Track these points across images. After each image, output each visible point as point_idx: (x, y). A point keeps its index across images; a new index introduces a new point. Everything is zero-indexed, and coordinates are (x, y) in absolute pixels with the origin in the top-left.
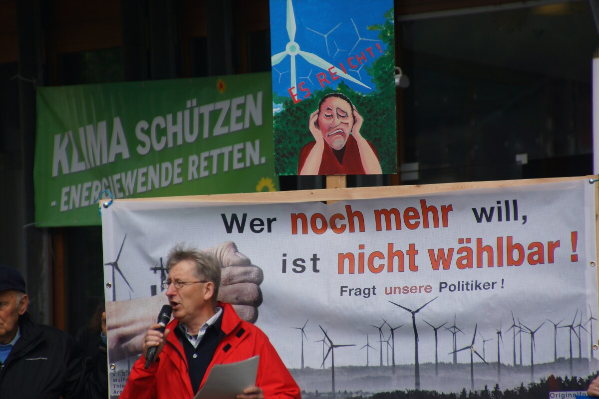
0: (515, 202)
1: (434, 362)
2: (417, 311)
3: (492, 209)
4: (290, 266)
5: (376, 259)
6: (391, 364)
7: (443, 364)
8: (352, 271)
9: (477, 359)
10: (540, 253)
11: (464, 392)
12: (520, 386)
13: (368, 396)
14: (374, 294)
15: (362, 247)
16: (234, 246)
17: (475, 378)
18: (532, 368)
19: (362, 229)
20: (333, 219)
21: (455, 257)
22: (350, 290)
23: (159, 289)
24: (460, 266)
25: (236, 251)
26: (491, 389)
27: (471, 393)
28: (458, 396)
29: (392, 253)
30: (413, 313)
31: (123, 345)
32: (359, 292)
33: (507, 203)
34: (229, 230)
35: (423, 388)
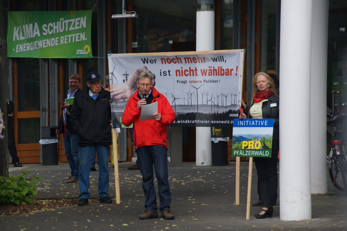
0: (222, 56)
1: (202, 104)
2: (198, 89)
3: (217, 58)
4: (162, 74)
5: (186, 72)
6: (191, 104)
7: (204, 105)
8: (180, 75)
9: (213, 104)
10: (228, 72)
11: (209, 113)
12: (223, 112)
13: (185, 113)
14: (186, 83)
15: (182, 68)
16: (146, 67)
17: (212, 109)
18: (226, 107)
19: (181, 63)
20: (173, 59)
21: (208, 72)
22: (180, 81)
23: (125, 81)
24: (209, 75)
25: (147, 69)
26: (216, 113)
27: (211, 114)
28: (208, 114)
29: (190, 70)
30: (197, 89)
31: (115, 97)
32: (182, 82)
33: (220, 56)
34: (144, 63)
35: (199, 112)
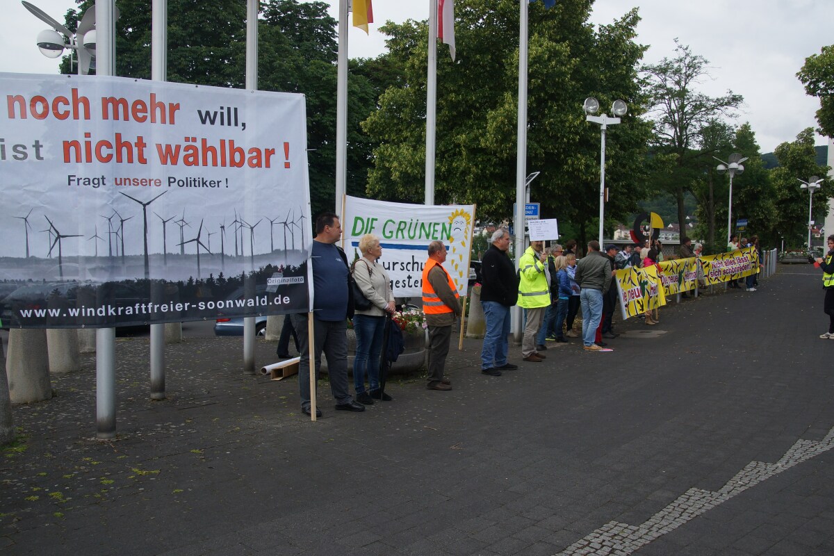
0: (235, 108)
1: (162, 253)
2: (148, 203)
3: (215, 113)
4: (9, 152)
5: (104, 148)
6: (120, 254)
7: (170, 255)
8: (79, 160)
9: (202, 251)
10: (259, 157)
11: (191, 280)
12: (241, 273)
13: (97, 285)
14: (104, 184)
15: (88, 135)
17: (201, 267)
18: (252, 258)
19: (88, 117)
20: (56, 102)
21: (182, 154)
22: (78, 180)
24: (187, 163)
26: (216, 277)
27: (197, 281)
28: (185, 284)
29: (120, 143)
30: (145, 205)
33: (227, 109)
35: (152, 277)
